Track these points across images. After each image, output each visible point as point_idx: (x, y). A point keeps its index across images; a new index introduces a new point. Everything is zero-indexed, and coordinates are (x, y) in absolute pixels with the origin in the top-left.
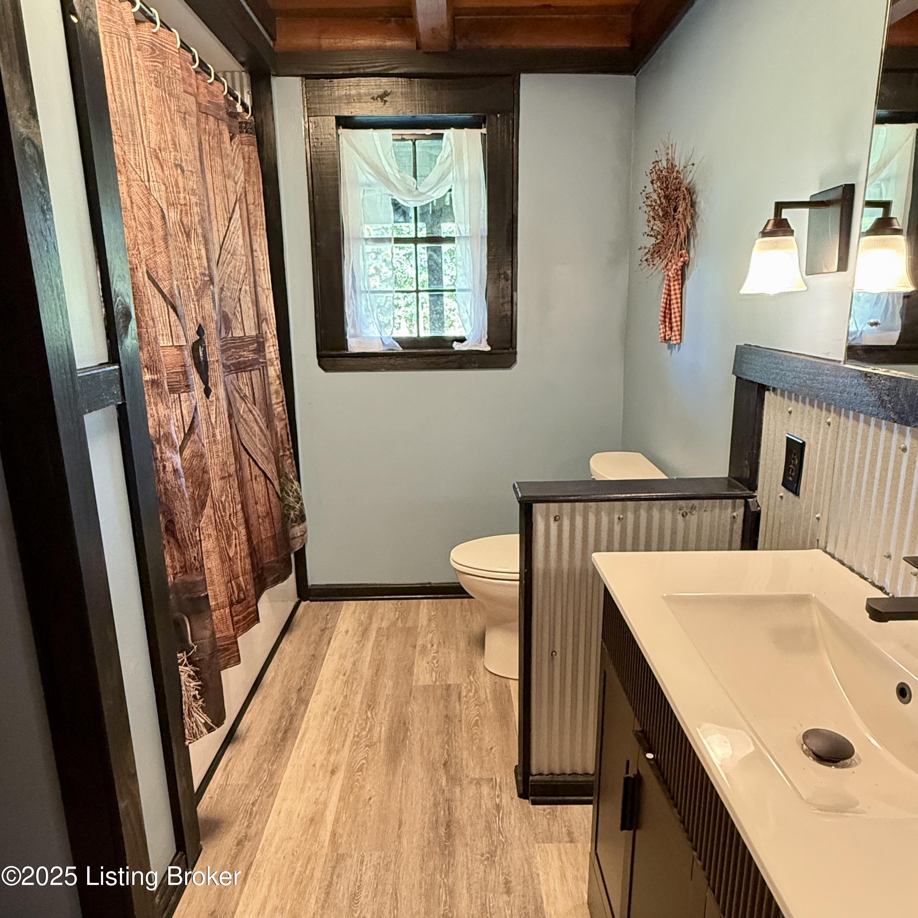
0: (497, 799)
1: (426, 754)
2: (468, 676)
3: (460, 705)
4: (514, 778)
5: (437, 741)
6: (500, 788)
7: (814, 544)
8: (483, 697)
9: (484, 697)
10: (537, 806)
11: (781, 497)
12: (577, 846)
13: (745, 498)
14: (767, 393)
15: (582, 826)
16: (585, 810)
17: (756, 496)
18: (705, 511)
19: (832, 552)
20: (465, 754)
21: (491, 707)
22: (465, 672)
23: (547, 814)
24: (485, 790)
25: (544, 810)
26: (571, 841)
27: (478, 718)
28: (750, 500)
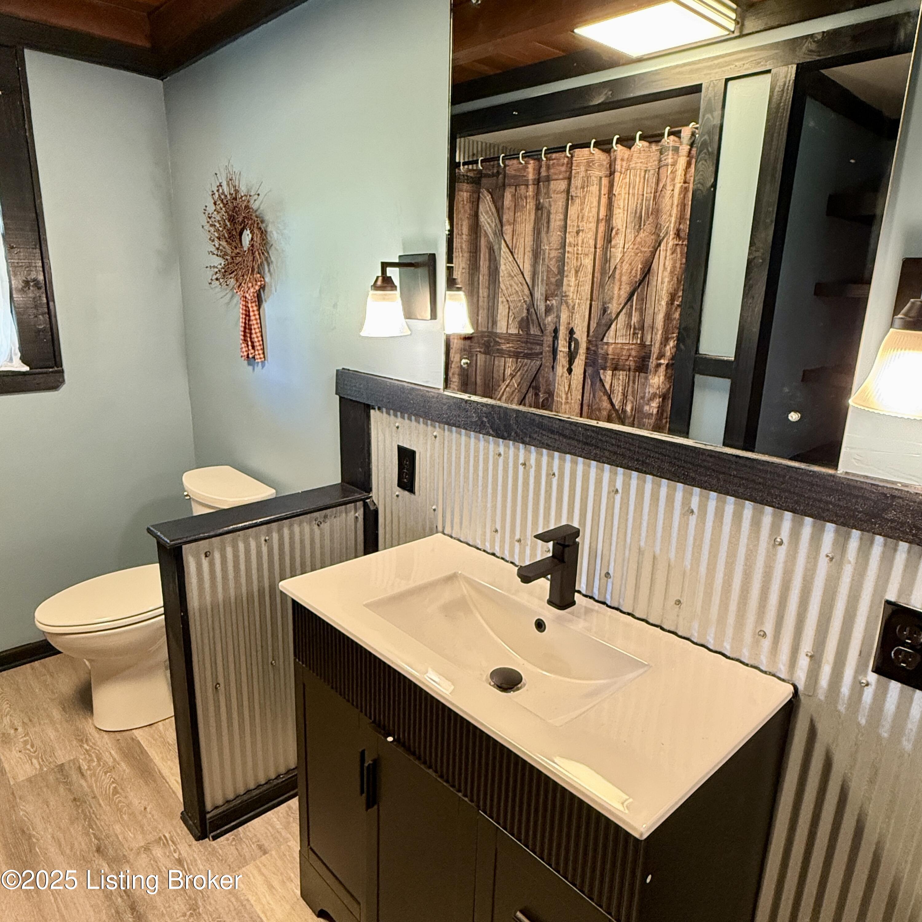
0: (175, 855)
1: (68, 851)
2: (81, 746)
3: (86, 781)
4: (183, 825)
5: (77, 831)
6: (173, 842)
7: (433, 531)
8: (110, 762)
9: (112, 760)
10: (219, 840)
11: (397, 496)
12: (271, 855)
13: (364, 500)
14: (372, 412)
15: (269, 834)
16: (265, 819)
17: (371, 497)
18: (335, 517)
19: (449, 533)
20: (118, 828)
21: (125, 768)
22: (75, 743)
23: (232, 842)
24: (158, 852)
25: (228, 839)
26: (265, 853)
27: (114, 785)
28: (368, 501)
